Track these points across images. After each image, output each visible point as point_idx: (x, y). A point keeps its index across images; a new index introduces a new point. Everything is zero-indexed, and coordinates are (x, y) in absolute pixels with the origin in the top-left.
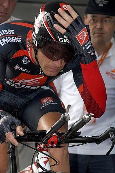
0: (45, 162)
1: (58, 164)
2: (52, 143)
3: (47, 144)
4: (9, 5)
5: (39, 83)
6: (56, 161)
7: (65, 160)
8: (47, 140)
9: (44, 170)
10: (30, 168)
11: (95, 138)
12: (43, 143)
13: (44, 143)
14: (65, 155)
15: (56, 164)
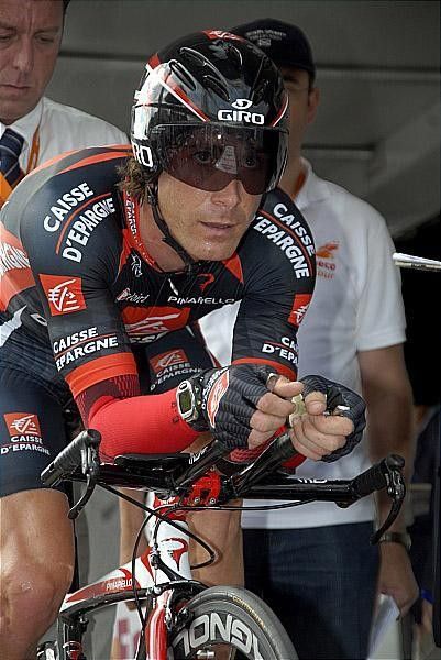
0: (176, 555)
1: (216, 563)
2: (205, 495)
3: (187, 496)
4: (31, 63)
5: (164, 328)
6: (212, 553)
7: (230, 549)
8: (189, 484)
9: (172, 579)
10: (125, 571)
11: (335, 486)
12: (176, 492)
13: (179, 494)
14: (231, 537)
15: (211, 561)
